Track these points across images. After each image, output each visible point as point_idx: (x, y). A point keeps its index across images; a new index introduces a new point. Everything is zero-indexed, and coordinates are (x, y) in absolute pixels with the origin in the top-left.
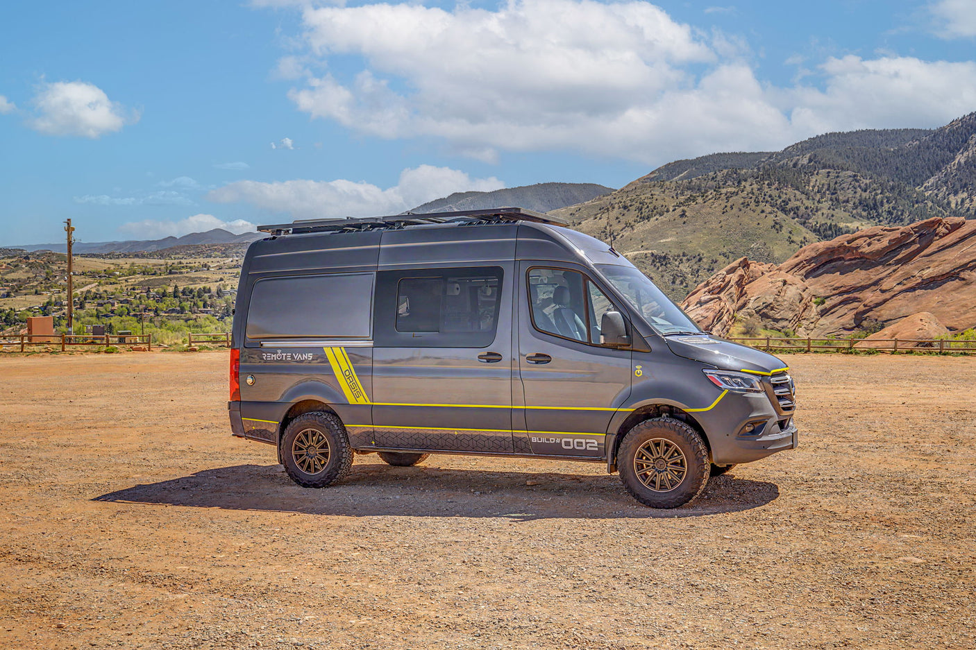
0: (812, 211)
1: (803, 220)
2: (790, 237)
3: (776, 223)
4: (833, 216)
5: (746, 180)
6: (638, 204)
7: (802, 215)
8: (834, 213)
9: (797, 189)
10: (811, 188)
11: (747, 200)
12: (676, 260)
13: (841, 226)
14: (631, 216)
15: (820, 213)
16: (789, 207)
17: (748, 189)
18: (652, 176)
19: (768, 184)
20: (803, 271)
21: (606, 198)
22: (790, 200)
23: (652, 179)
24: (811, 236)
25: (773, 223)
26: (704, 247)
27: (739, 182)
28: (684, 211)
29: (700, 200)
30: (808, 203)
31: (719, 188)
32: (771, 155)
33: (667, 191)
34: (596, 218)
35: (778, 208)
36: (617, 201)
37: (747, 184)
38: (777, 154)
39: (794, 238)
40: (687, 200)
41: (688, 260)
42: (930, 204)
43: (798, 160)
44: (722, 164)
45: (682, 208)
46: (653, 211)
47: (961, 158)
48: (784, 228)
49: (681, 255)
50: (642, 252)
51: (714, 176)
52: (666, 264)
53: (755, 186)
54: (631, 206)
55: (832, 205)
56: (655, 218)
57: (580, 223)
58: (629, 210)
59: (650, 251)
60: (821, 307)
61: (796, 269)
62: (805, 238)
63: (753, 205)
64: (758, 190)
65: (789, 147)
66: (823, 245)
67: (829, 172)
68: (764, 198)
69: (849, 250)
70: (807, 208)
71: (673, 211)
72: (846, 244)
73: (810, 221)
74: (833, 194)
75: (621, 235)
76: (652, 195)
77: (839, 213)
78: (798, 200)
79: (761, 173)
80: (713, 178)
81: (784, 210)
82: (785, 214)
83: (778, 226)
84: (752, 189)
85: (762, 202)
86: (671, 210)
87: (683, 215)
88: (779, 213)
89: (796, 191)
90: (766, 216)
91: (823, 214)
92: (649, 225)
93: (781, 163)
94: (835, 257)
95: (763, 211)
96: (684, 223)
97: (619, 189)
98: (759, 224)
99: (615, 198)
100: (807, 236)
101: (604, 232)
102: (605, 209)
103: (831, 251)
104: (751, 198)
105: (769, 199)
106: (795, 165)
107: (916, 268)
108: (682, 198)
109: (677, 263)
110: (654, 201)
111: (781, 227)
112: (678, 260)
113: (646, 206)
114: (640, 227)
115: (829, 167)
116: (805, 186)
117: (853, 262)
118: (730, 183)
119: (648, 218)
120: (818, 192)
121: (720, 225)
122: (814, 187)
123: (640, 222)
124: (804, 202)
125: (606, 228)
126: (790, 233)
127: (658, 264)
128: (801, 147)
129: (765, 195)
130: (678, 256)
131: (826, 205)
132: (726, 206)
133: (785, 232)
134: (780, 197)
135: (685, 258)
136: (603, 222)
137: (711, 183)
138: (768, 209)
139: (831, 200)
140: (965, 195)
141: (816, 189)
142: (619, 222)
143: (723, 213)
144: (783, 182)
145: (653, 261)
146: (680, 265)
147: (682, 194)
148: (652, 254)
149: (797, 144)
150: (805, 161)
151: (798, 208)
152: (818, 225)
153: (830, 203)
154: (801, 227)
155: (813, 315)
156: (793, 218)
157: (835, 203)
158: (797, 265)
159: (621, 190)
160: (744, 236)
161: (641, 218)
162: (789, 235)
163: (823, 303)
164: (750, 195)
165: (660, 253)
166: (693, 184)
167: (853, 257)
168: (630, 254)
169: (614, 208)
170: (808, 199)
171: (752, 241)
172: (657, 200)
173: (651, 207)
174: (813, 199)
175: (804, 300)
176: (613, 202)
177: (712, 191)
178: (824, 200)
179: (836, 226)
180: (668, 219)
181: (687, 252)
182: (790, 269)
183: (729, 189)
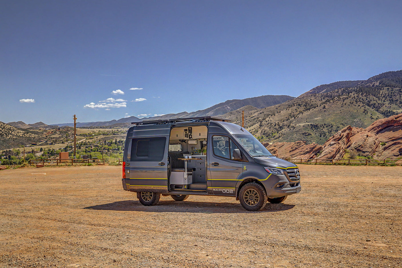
0: (381, 105)
1: (377, 109)
3: (365, 111)
4: (390, 107)
5: (351, 93)
6: (304, 104)
7: (377, 107)
8: (391, 106)
10: (380, 95)
11: (352, 101)
12: (321, 127)
13: (394, 111)
14: (302, 108)
15: (384, 106)
16: (371, 103)
17: (353, 96)
18: (311, 92)
19: (361, 94)
20: (376, 131)
21: (291, 101)
22: (371, 101)
23: (311, 93)
24: (380, 116)
26: (333, 121)
27: (349, 94)
28: (324, 106)
29: (331, 101)
31: (340, 96)
32: (363, 82)
33: (317, 98)
34: (287, 110)
35: (366, 104)
36: (296, 102)
37: (353, 94)
38: (365, 81)
39: (373, 117)
40: (326, 101)
41: (327, 127)
43: (375, 83)
44: (341, 86)
46: (311, 106)
48: (369, 113)
49: (324, 125)
50: (307, 124)
52: (317, 129)
53: (356, 95)
54: (302, 104)
55: (390, 102)
56: (312, 109)
57: (280, 112)
58: (301, 106)
59: (310, 123)
60: (384, 147)
61: (372, 130)
62: (378, 117)
63: (355, 103)
64: (357, 96)
65: (371, 78)
66: (387, 119)
67: (388, 88)
69: (396, 122)
70: (379, 104)
72: (394, 119)
73: (380, 109)
74: (390, 98)
75: (297, 117)
76: (311, 100)
77: (393, 106)
78: (375, 100)
79: (358, 89)
80: (337, 92)
81: (368, 105)
82: (370, 107)
83: (366, 112)
84: (354, 96)
85: (359, 102)
86: (319, 106)
87: (324, 108)
88: (367, 106)
89: (374, 97)
90: (361, 108)
91: (386, 106)
92: (309, 112)
93: (367, 85)
94: (390, 125)
95: (359, 106)
96: (325, 111)
97: (296, 97)
98: (357, 111)
99: (295, 101)
100: (379, 116)
101: (290, 115)
102: (290, 106)
103: (388, 122)
105: (362, 100)
106: (373, 86)
108: (324, 101)
110: (312, 102)
113: (308, 104)
114: (306, 113)
115: (388, 86)
116: (378, 95)
117: (398, 127)
118: (344, 94)
119: (309, 109)
120: (384, 97)
121: (340, 112)
122: (382, 95)
123: (305, 111)
124: (377, 101)
125: (291, 114)
127: (314, 129)
128: (376, 78)
129: (360, 99)
130: (322, 125)
131: (387, 103)
132: (343, 104)
134: (367, 100)
135: (325, 126)
136: (290, 111)
137: (336, 94)
138: (361, 104)
139: (390, 100)
143: (342, 106)
144: (368, 93)
145: (312, 127)
146: (323, 129)
147: (324, 99)
148: (311, 125)
149: (374, 77)
150: (378, 84)
151: (375, 104)
152: (384, 111)
153: (389, 101)
154: (376, 112)
155: (380, 150)
156: (373, 108)
157: (392, 101)
158: (373, 128)
159: (298, 98)
160: (351, 116)
161: (306, 109)
162: (371, 115)
163: (385, 145)
164: (354, 99)
165: (314, 124)
166: (328, 94)
167: (398, 125)
168: (302, 124)
169: (294, 105)
170: (379, 100)
171: (355, 118)
172: (313, 102)
173: (310, 104)
174: (381, 100)
175: (376, 144)
176: (294, 103)
177: (337, 97)
178: (386, 100)
179: (392, 111)
180: (318, 110)
181: (326, 123)
182: (370, 130)
183: (344, 97)
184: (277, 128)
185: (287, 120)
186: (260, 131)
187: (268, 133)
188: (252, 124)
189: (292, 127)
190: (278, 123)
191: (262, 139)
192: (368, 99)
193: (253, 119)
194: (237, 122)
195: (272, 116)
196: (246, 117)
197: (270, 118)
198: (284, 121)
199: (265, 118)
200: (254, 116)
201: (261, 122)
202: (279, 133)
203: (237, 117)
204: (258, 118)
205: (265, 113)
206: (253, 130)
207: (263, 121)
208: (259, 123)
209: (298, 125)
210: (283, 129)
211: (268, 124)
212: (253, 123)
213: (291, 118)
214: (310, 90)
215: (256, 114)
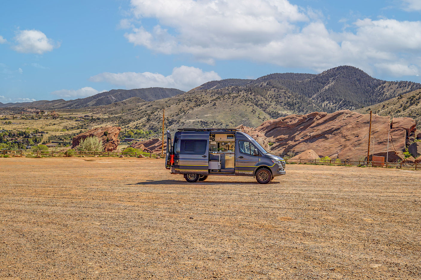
0: (268, 106)
1: (264, 109)
2: (259, 116)
3: (253, 110)
4: (276, 108)
5: (241, 91)
6: (195, 99)
7: (264, 107)
9: (262, 96)
10: (267, 96)
11: (242, 100)
12: (211, 124)
13: (279, 112)
14: (192, 104)
16: (259, 103)
17: (242, 95)
18: (201, 87)
19: (250, 93)
20: (265, 131)
21: (182, 95)
22: (259, 101)
23: (201, 88)
24: (268, 116)
25: (252, 110)
26: (223, 119)
27: (238, 92)
28: (215, 103)
29: (222, 99)
30: (267, 102)
31: (230, 94)
32: (252, 81)
33: (208, 94)
34: (177, 104)
35: (254, 104)
36: (186, 97)
37: (242, 93)
38: (255, 81)
39: (260, 117)
40: (217, 98)
41: (216, 124)
42: (314, 105)
43: (263, 84)
44: (232, 84)
45: (214, 102)
46: (202, 102)
47: (327, 87)
48: (256, 113)
50: (197, 120)
51: (228, 88)
52: (207, 126)
53: (245, 94)
54: (192, 100)
55: (276, 103)
56: (203, 105)
57: (170, 106)
58: (191, 102)
59: (200, 120)
60: (271, 147)
61: (262, 130)
62: (265, 117)
63: (244, 102)
64: (246, 95)
65: (259, 78)
66: (272, 120)
67: (275, 90)
68: (249, 99)
69: (282, 123)
70: (266, 104)
71: (211, 103)
72: (282, 121)
73: (267, 110)
74: (276, 99)
75: (187, 113)
76: (201, 95)
77: (279, 107)
78: (262, 101)
79: (247, 88)
80: (228, 89)
81: (256, 105)
82: (257, 107)
83: (254, 111)
84: (244, 95)
85: (248, 101)
86: (210, 102)
87: (215, 105)
88: (255, 106)
89: (262, 97)
90: (249, 107)
91: (272, 107)
92: (200, 108)
93: (256, 85)
94: (278, 126)
95: (248, 105)
96: (215, 108)
97: (187, 92)
98: (246, 110)
99: (185, 96)
100: (266, 116)
101: (180, 110)
102: (180, 101)
103: (275, 123)
104: (243, 99)
105: (251, 100)
106: (261, 86)
107: (308, 132)
108: (214, 97)
109: (212, 125)
111: (255, 112)
112: (212, 124)
113: (199, 100)
114: (196, 109)
115: (275, 88)
116: (265, 95)
117: (284, 128)
118: (234, 92)
119: (200, 105)
120: (271, 98)
121: (230, 110)
122: (269, 96)
123: (196, 107)
124: (265, 102)
125: (181, 109)
126: (259, 114)
127: (204, 126)
128: (264, 79)
129: (249, 98)
130: (212, 122)
131: (273, 104)
132: (233, 102)
133: (257, 114)
134: (255, 99)
135: (215, 123)
136: (180, 106)
137: (226, 91)
138: (250, 104)
139: (276, 102)
140: (328, 102)
141: (270, 96)
142: (187, 106)
143: (232, 105)
144: (256, 93)
145: (202, 124)
146: (213, 126)
147: (214, 95)
148: (201, 121)
149: (262, 77)
150: (265, 84)
151: (262, 104)
152: (270, 112)
153: (275, 103)
154: (263, 112)
155: (268, 149)
156: (260, 108)
157: (277, 103)
158: (262, 129)
159: (188, 92)
160: (240, 115)
161: (196, 105)
162: (259, 115)
163: (272, 145)
164: (243, 98)
165: (204, 121)
166: (219, 91)
167: (284, 126)
168: (192, 121)
169: (185, 100)
170: (266, 100)
171: (243, 117)
172: (203, 98)
173: (201, 100)
174: (269, 101)
175: (265, 143)
176: (184, 97)
177: (227, 95)
178: (273, 101)
179: (277, 112)
180: (208, 106)
181: (216, 121)
182: (259, 130)
183: (235, 95)
184: (167, 123)
185: (177, 115)
186: (148, 126)
187: (157, 128)
188: (139, 117)
189: (182, 123)
190: (168, 118)
191: (150, 134)
192: (257, 99)
193: (140, 111)
194: (123, 114)
195: (161, 110)
196: (133, 109)
197: (159, 112)
198: (173, 116)
199: (153, 111)
200: (142, 109)
201: (149, 116)
202: (168, 128)
203: (122, 109)
204: (146, 112)
205: (154, 106)
206: (140, 124)
207: (151, 115)
208: (147, 117)
209: (188, 121)
210: (172, 124)
211: (157, 118)
212: (141, 116)
213: (181, 113)
214: (201, 86)
215: (144, 107)
